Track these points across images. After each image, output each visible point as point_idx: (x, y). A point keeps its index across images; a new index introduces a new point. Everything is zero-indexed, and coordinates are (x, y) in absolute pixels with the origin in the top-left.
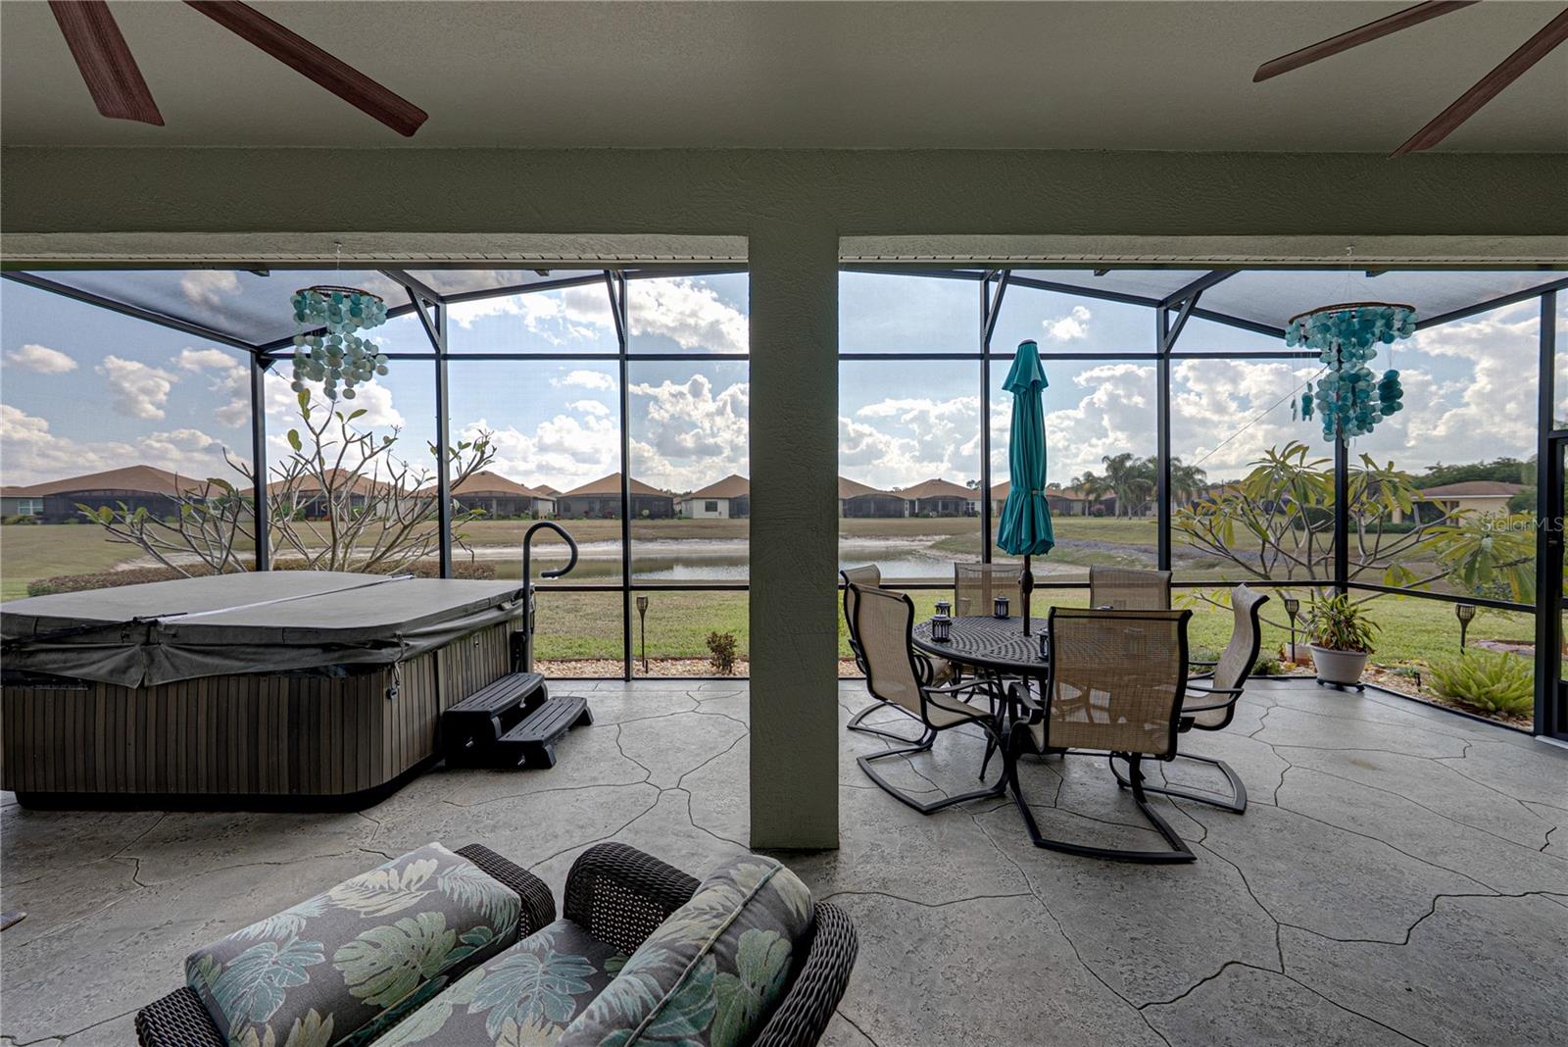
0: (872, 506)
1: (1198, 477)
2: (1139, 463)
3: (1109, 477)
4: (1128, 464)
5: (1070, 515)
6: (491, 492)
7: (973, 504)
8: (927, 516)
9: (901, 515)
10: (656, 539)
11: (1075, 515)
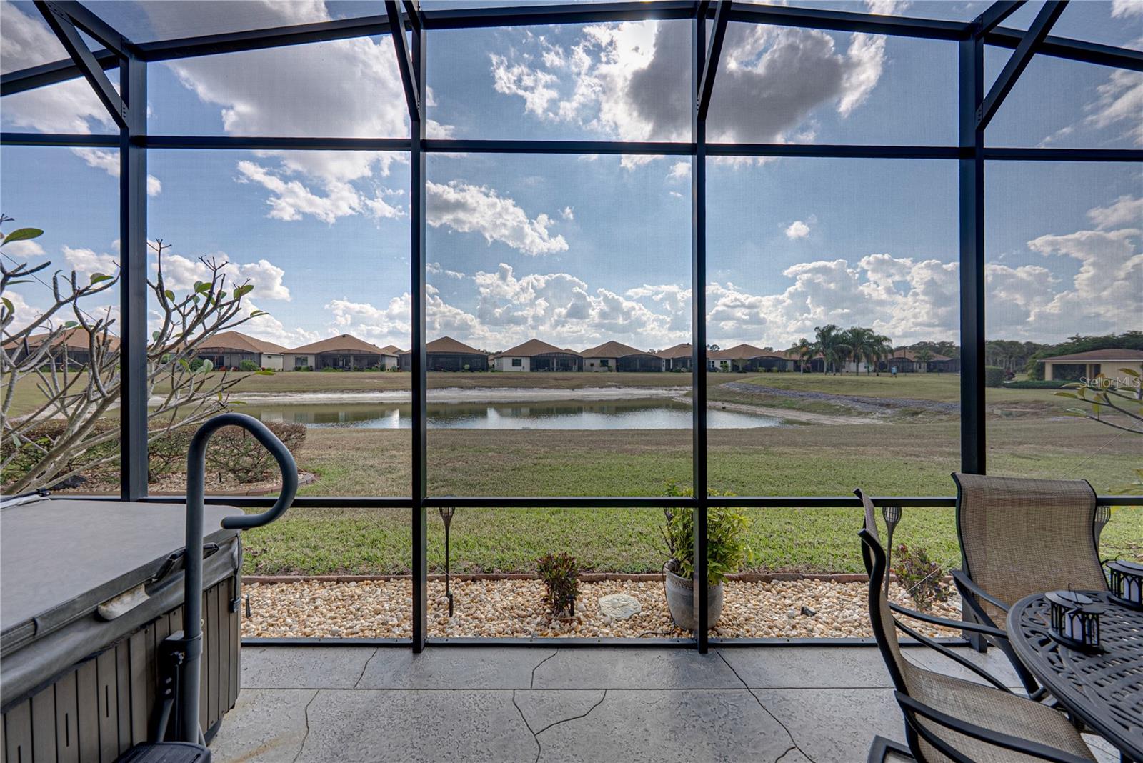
0: (638, 364)
1: (885, 343)
2: (841, 332)
3: (818, 342)
4: (833, 333)
5: (785, 371)
6: (349, 350)
7: (713, 362)
8: (679, 371)
9: (659, 371)
10: (475, 387)
11: (789, 371)
